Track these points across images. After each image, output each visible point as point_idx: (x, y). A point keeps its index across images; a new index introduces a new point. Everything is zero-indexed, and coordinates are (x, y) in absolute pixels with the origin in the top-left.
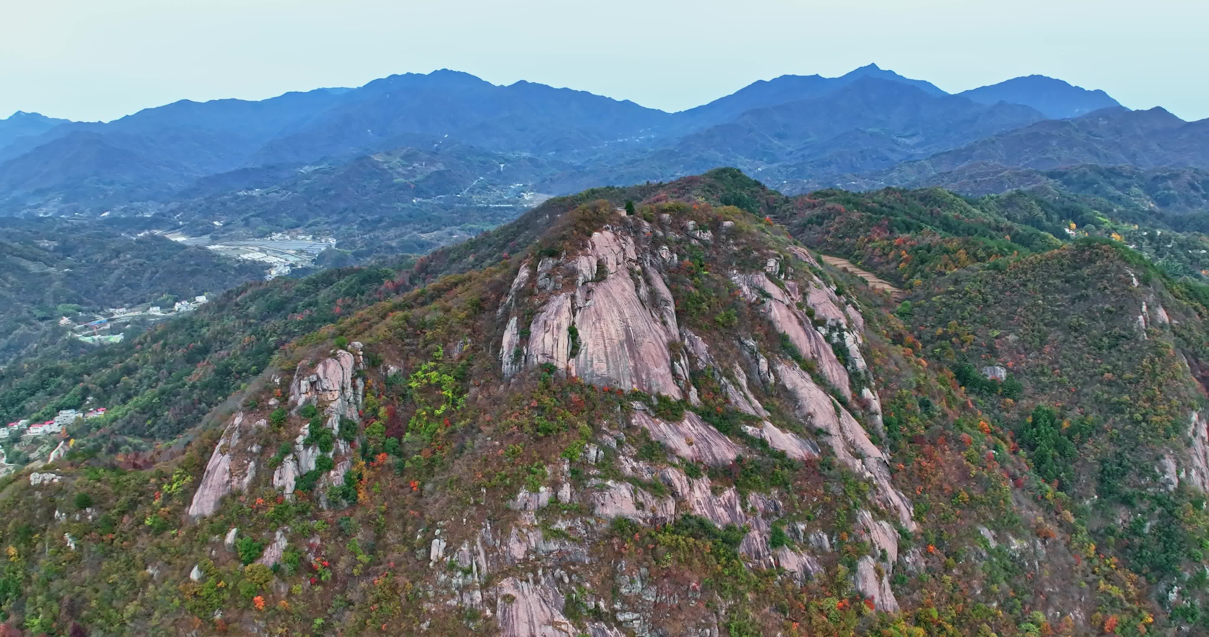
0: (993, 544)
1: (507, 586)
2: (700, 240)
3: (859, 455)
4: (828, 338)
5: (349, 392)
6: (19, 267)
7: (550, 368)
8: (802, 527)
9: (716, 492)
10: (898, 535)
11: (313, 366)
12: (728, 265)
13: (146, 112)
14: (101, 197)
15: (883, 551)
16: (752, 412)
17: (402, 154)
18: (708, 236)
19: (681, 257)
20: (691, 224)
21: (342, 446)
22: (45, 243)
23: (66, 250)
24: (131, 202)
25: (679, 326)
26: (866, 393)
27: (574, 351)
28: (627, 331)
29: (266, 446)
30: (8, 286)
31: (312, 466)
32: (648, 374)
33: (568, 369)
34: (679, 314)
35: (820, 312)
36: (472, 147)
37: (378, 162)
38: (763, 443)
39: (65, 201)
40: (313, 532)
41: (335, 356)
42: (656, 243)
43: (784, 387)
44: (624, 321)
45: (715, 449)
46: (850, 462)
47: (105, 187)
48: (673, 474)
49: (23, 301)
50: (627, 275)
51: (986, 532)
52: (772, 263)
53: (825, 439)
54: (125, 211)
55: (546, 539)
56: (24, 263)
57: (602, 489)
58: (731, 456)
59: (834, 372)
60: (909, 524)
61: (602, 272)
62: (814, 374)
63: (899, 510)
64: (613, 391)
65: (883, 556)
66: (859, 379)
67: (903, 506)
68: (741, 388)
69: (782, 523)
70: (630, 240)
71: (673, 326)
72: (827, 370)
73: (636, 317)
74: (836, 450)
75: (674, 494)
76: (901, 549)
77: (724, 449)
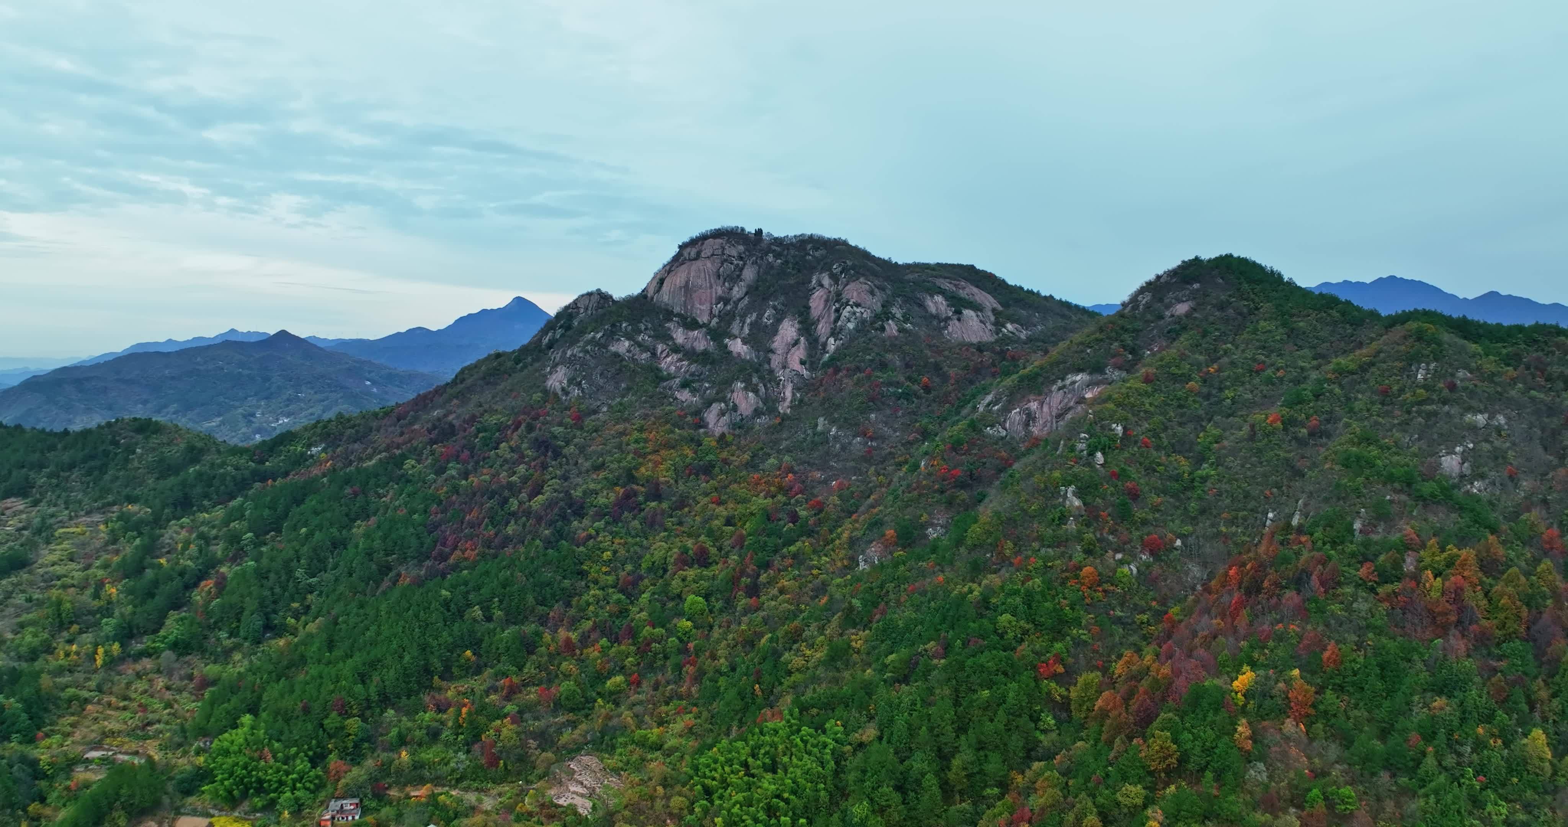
0: (819, 428)
1: (559, 368)
2: (813, 256)
3: (785, 367)
5: (590, 312)
8: (706, 384)
9: (678, 360)
10: (761, 404)
12: (816, 270)
15: (736, 405)
16: (737, 332)
18: (821, 254)
19: (785, 262)
25: (744, 292)
26: (832, 340)
27: (658, 290)
28: (687, 282)
32: (693, 306)
33: (652, 298)
34: (749, 287)
35: (844, 295)
38: (726, 346)
42: (769, 252)
43: (775, 329)
44: (689, 278)
45: (697, 344)
46: (774, 370)
48: (660, 347)
50: (718, 261)
51: (821, 420)
52: (835, 267)
53: (770, 355)
55: (580, 352)
57: (619, 340)
58: (702, 348)
59: (823, 329)
60: (784, 408)
61: (698, 257)
62: (807, 327)
63: (784, 399)
64: (667, 310)
65: (735, 408)
66: (834, 333)
67: (789, 399)
68: (744, 323)
69: (698, 381)
70: (741, 248)
71: (737, 292)
72: (820, 326)
73: (699, 277)
74: (772, 361)
75: (654, 354)
76: (757, 413)
77: (702, 345)
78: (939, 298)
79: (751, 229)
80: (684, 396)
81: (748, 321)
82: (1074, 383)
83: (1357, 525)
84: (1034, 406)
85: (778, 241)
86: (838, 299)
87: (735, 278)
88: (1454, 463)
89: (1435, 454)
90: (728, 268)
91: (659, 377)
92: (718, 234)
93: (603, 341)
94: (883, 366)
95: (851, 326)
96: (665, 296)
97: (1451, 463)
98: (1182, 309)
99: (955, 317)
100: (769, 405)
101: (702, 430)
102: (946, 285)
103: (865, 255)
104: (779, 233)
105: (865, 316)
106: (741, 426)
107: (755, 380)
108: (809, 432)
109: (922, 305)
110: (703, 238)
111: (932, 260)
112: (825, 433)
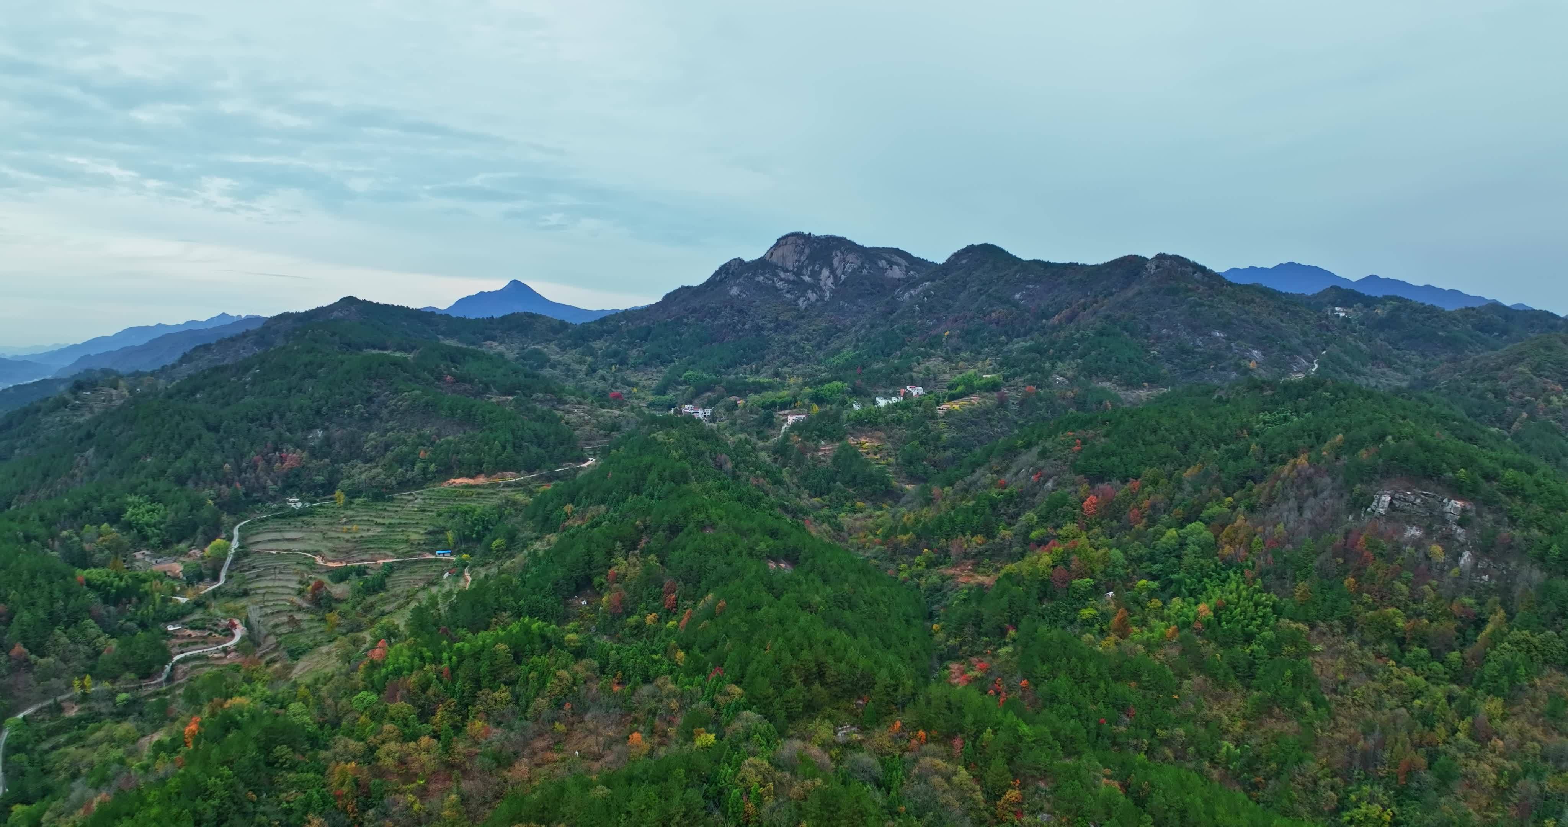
1: (734, 287)
3: (826, 285)
4: (844, 265)
5: (736, 267)
8: (796, 292)
10: (819, 298)
16: (805, 273)
18: (835, 243)
20: (831, 240)
25: (806, 259)
26: (842, 276)
27: (769, 257)
28: (783, 254)
31: (723, 277)
32: (786, 264)
33: (768, 260)
34: (807, 256)
35: (847, 259)
38: (802, 278)
41: (736, 260)
42: (814, 242)
43: (820, 272)
45: (789, 277)
46: (822, 286)
48: (775, 279)
50: (794, 246)
51: (841, 302)
52: (843, 248)
53: (820, 281)
55: (743, 281)
59: (839, 272)
60: (827, 298)
61: (786, 244)
62: (833, 271)
63: (826, 296)
64: (775, 264)
65: (809, 299)
66: (844, 273)
67: (828, 296)
68: (807, 270)
69: (793, 290)
70: (803, 240)
71: (803, 258)
73: (786, 252)
74: (821, 283)
75: (773, 281)
76: (817, 301)
77: (792, 278)
78: (883, 261)
79: (806, 233)
80: (788, 296)
81: (809, 269)
85: (817, 238)
86: (844, 261)
87: (801, 253)
90: (799, 249)
91: (777, 290)
92: (793, 234)
94: (862, 284)
95: (849, 270)
96: (774, 259)
98: (964, 262)
99: (890, 268)
100: (821, 298)
101: (798, 306)
102: (887, 256)
103: (854, 244)
104: (817, 234)
105: (855, 267)
106: (812, 305)
107: (817, 290)
108: (837, 305)
109: (876, 264)
110: (787, 236)
111: (881, 246)
112: (843, 307)
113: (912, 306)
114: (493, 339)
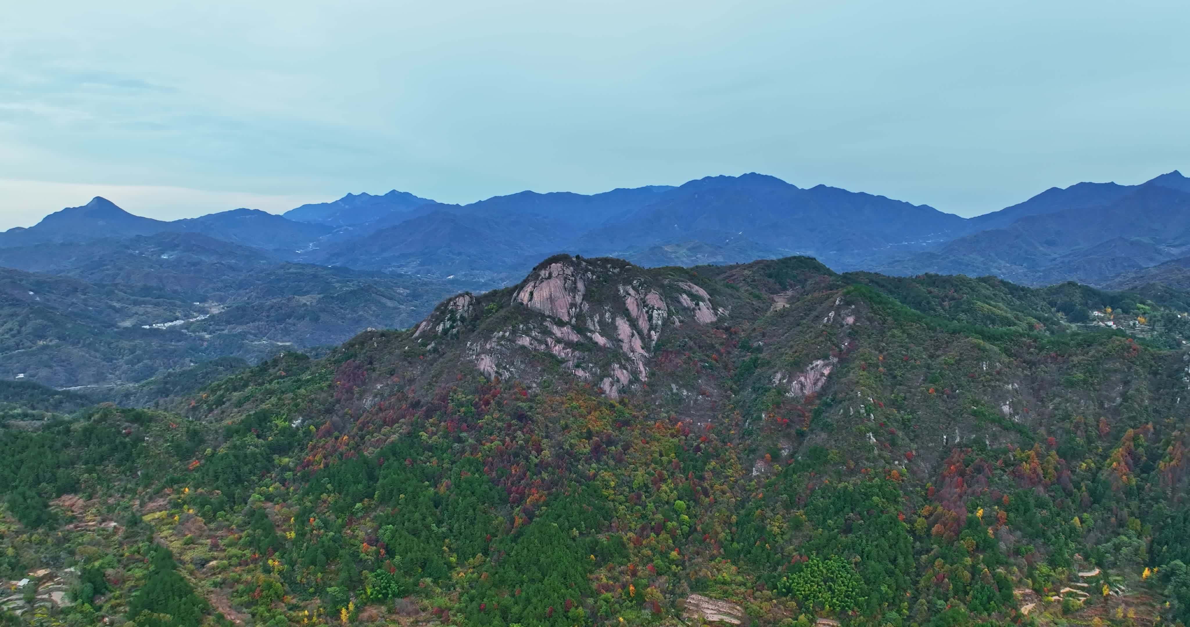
0: (675, 391)
1: (483, 356)
2: (613, 273)
3: (633, 351)
4: (647, 312)
5: (466, 308)
6: (380, 302)
7: (522, 304)
8: (591, 365)
9: (564, 349)
10: (631, 377)
11: (456, 298)
12: (619, 283)
13: (496, 200)
14: (450, 264)
15: (618, 378)
16: (593, 329)
17: (689, 246)
18: (617, 270)
19: (598, 277)
20: (609, 266)
21: (459, 323)
22: (401, 290)
23: (415, 296)
24: (473, 269)
25: (583, 300)
26: (653, 332)
27: (531, 299)
28: (551, 295)
29: (437, 319)
30: (371, 312)
31: (448, 326)
32: (557, 310)
33: (527, 305)
34: (584, 296)
35: (648, 302)
36: (757, 244)
37: (667, 252)
38: (591, 339)
39: (422, 264)
40: (442, 344)
41: (463, 296)
42: (587, 270)
43: (615, 325)
44: (551, 292)
45: (570, 337)
46: (628, 353)
47: (454, 257)
48: (549, 340)
49: (379, 324)
50: (562, 279)
51: (673, 386)
52: (635, 282)
53: (621, 343)
54: (465, 275)
55: (497, 345)
56: (384, 300)
57: (521, 337)
58: (576, 340)
59: (643, 324)
60: (643, 377)
61: (550, 276)
62: (633, 323)
63: (641, 372)
64: (541, 313)
65: (618, 381)
66: (652, 328)
67: (644, 372)
68: (594, 322)
69: (584, 362)
70: (571, 268)
71: (578, 299)
72: (640, 323)
73: (557, 292)
74: (623, 348)
75: (547, 345)
76: (631, 382)
77: (575, 337)
78: (685, 296)
79: (573, 255)
80: (580, 373)
81: (596, 320)
82: (817, 365)
83: (988, 443)
84: (802, 379)
86: (645, 304)
87: (574, 289)
88: (1008, 409)
89: (999, 405)
90: (568, 282)
91: (557, 361)
92: (556, 260)
93: (510, 338)
94: (692, 349)
95: (660, 322)
96: (538, 304)
97: (1006, 409)
98: (850, 320)
99: (697, 308)
100: (635, 376)
101: (603, 396)
102: (684, 286)
105: (664, 315)
106: (627, 392)
107: (623, 361)
108: (669, 393)
109: (679, 302)
110: (548, 263)
113: (862, 435)
114: (73, 488)
